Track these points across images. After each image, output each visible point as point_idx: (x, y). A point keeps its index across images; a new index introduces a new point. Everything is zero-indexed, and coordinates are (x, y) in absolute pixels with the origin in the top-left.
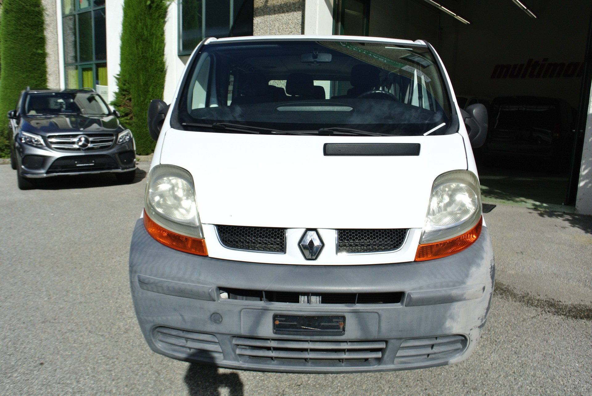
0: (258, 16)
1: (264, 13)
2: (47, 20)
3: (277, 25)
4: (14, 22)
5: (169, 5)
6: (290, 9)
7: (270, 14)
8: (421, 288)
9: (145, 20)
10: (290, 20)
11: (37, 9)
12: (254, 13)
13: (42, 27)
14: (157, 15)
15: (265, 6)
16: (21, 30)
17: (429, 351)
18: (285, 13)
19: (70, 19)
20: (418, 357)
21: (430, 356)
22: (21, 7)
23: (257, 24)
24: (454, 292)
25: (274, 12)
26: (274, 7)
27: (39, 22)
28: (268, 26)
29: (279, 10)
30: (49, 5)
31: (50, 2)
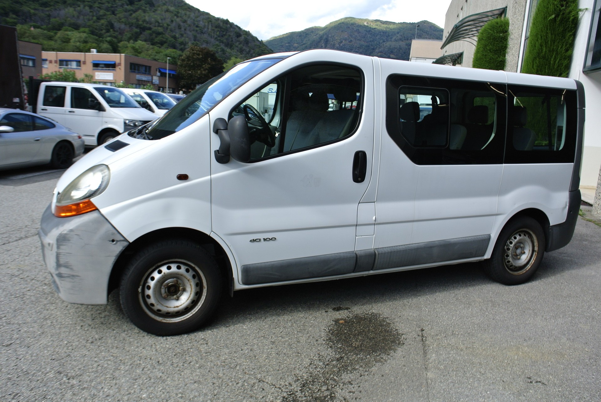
2: (511, 43)
13: (505, 50)
30: (515, 30)
31: (516, 26)
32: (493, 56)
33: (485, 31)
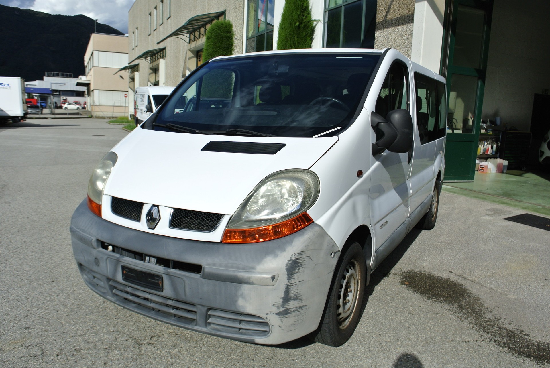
0: (379, 30)
1: (384, 26)
2: (236, 42)
3: (393, 37)
4: (212, 46)
5: (316, 25)
6: (405, 22)
7: (388, 28)
8: (214, 265)
9: (294, 38)
10: (404, 32)
11: (228, 35)
12: (376, 27)
13: (231, 48)
14: (304, 34)
15: (385, 20)
16: (216, 52)
17: (237, 325)
18: (401, 25)
19: (253, 41)
20: (231, 329)
21: (241, 331)
22: (217, 34)
23: (378, 37)
24: (242, 275)
25: (392, 25)
26: (392, 20)
27: (229, 44)
28: (386, 38)
29: (395, 23)
30: (237, 31)
31: (238, 28)
32: (222, 52)
33: (213, 30)
